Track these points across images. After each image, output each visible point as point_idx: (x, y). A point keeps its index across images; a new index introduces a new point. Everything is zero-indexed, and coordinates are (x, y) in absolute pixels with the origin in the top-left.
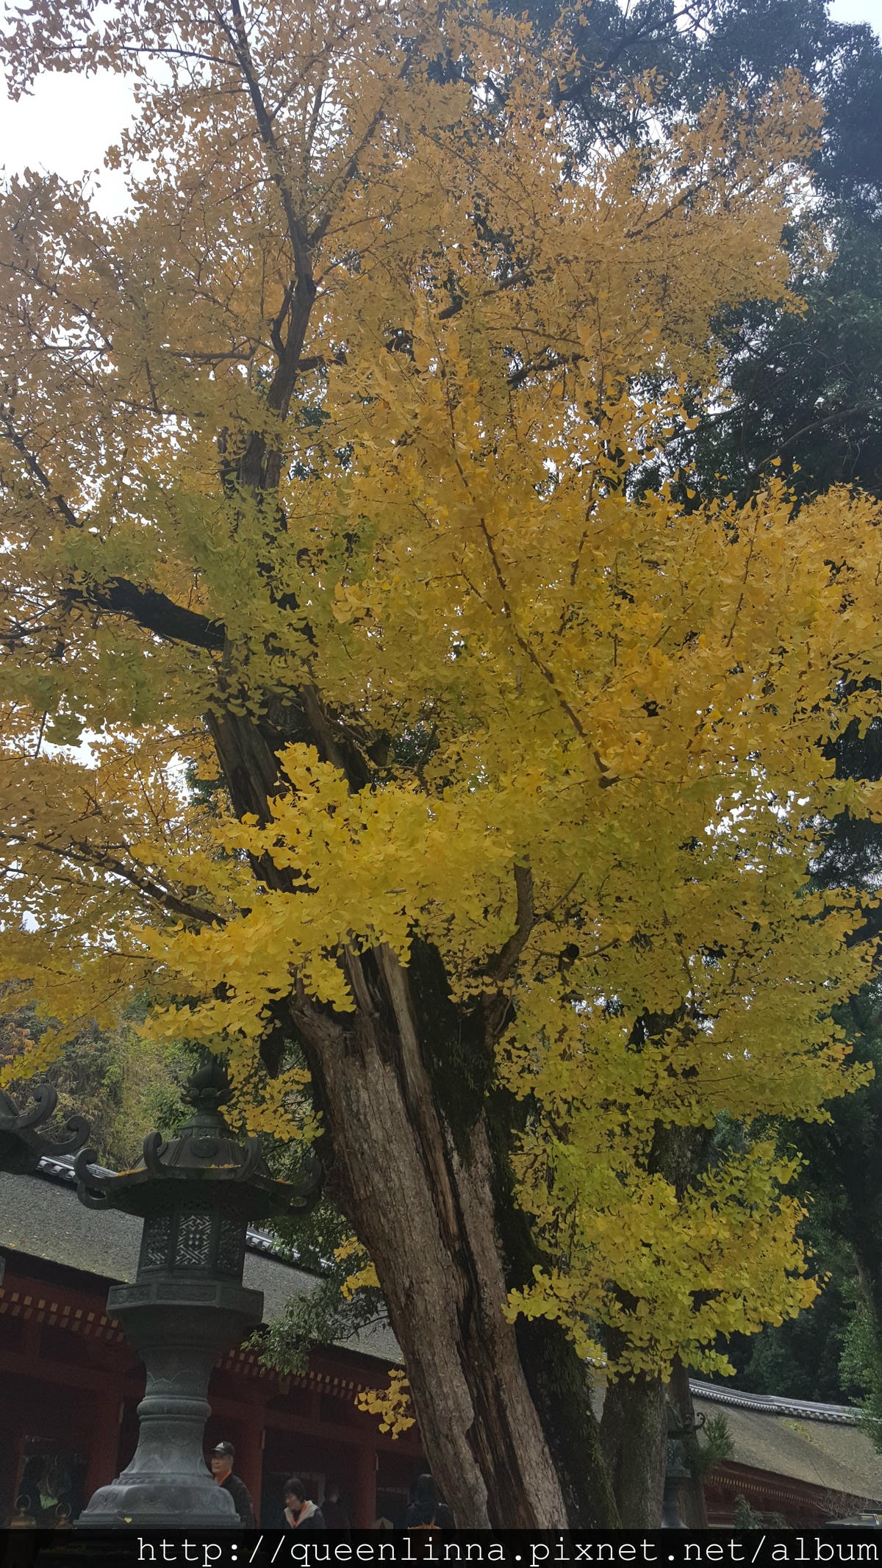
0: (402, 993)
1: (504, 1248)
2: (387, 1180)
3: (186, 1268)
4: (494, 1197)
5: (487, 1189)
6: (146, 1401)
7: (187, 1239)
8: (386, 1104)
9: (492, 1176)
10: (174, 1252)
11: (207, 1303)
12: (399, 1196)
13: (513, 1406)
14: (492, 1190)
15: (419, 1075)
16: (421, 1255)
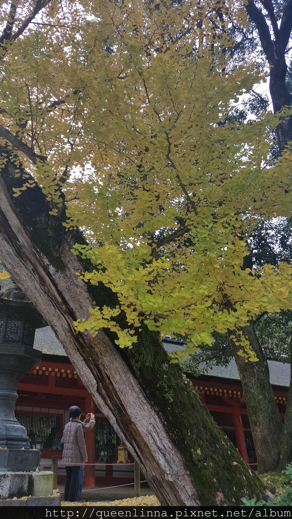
8: (5, 252)
13: (113, 376)
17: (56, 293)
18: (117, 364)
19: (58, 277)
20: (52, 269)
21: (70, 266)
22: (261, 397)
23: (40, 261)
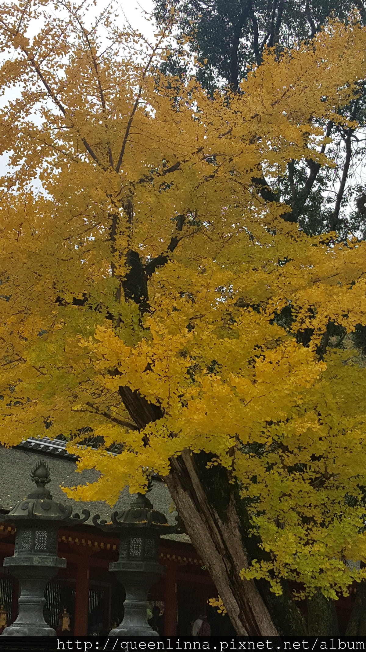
0: (191, 464)
1: (247, 551)
2: (194, 530)
3: (133, 557)
4: (241, 533)
5: (237, 530)
6: (126, 602)
7: (133, 547)
8: (187, 505)
9: (239, 526)
10: (129, 551)
11: (139, 570)
12: (199, 536)
13: (254, 608)
14: (239, 531)
15: (202, 492)
16: (210, 556)
17: (220, 542)
18: (257, 599)
19: (223, 528)
20: (220, 522)
21: (231, 519)
22: (325, 607)
23: (212, 514)
